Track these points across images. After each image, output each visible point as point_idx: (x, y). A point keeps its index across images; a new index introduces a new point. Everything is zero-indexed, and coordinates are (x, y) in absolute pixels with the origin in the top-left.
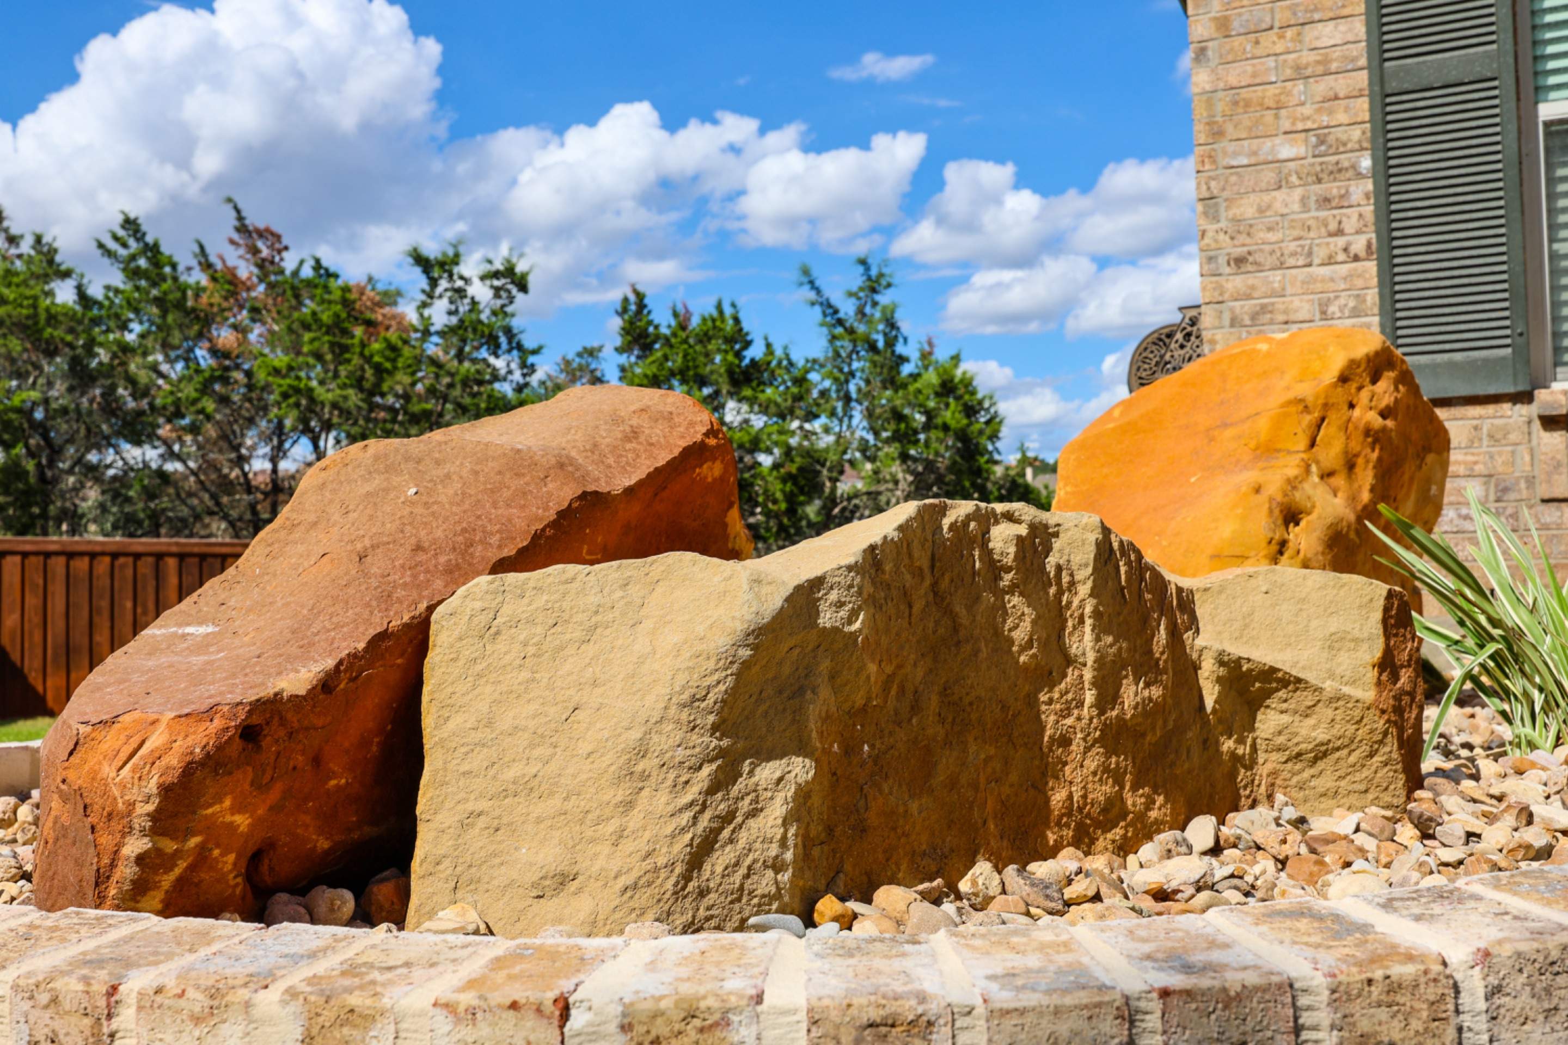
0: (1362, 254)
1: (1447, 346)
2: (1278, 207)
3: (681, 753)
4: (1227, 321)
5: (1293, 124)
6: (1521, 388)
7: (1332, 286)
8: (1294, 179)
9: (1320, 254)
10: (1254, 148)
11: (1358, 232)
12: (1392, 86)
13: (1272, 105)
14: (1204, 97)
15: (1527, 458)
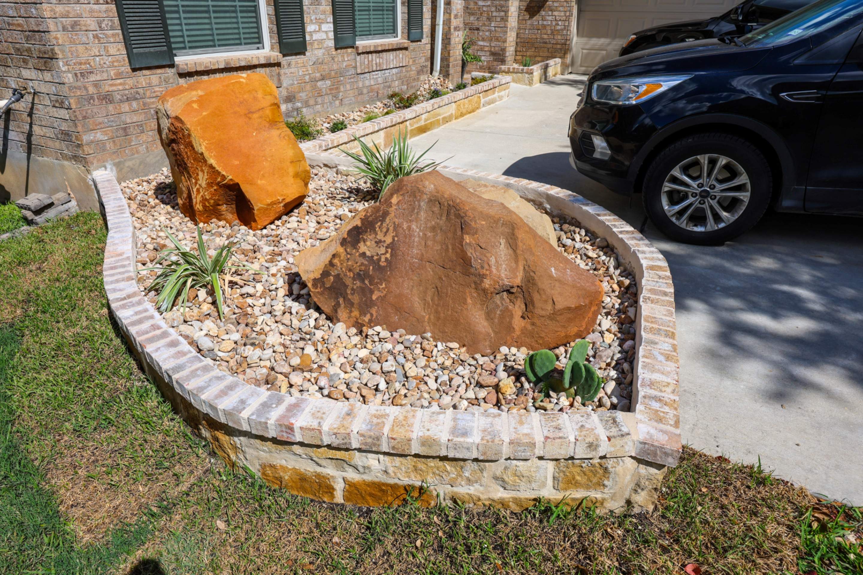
4: (61, 29)
6: (172, 62)
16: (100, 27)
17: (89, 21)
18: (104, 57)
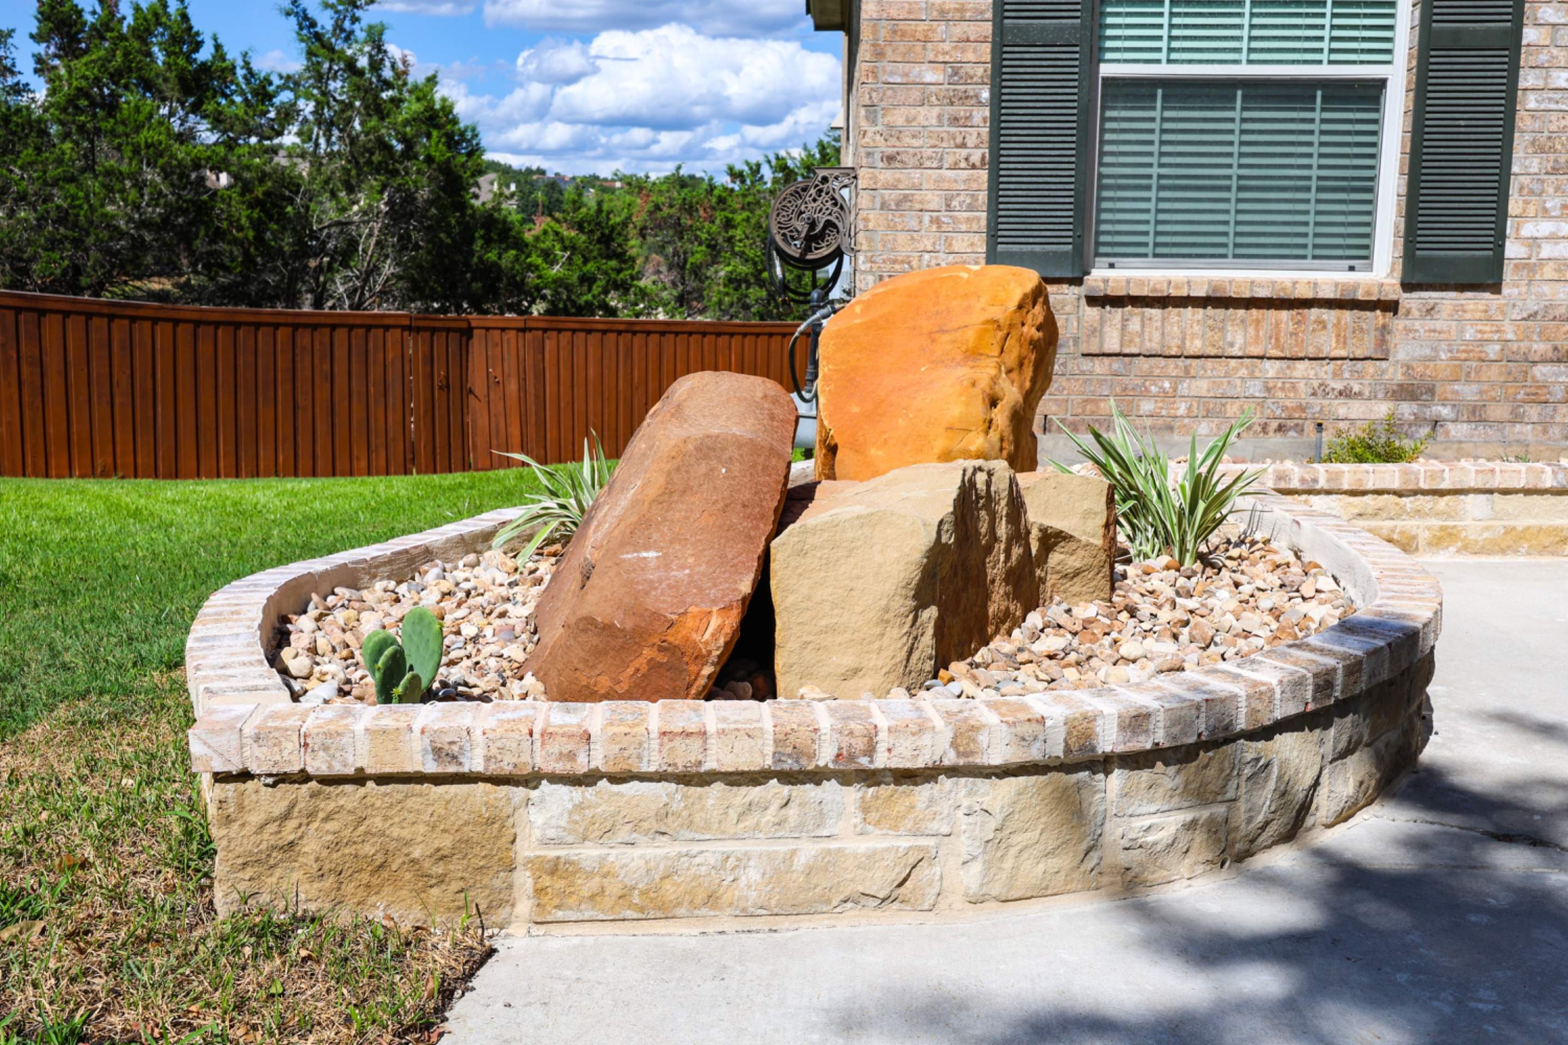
0: (978, 164)
1: (1031, 240)
2: (921, 119)
3: (902, 610)
4: (878, 206)
5: (936, 56)
6: (1076, 275)
7: (955, 186)
8: (933, 99)
9: (949, 160)
10: (906, 70)
11: (976, 147)
12: (1009, 38)
13: (922, 38)
14: (872, 23)
15: (1075, 324)
16: (948, 206)
17: (930, 195)
18: (942, 255)
